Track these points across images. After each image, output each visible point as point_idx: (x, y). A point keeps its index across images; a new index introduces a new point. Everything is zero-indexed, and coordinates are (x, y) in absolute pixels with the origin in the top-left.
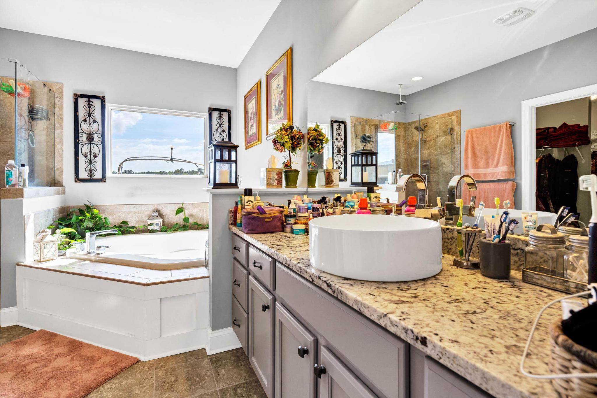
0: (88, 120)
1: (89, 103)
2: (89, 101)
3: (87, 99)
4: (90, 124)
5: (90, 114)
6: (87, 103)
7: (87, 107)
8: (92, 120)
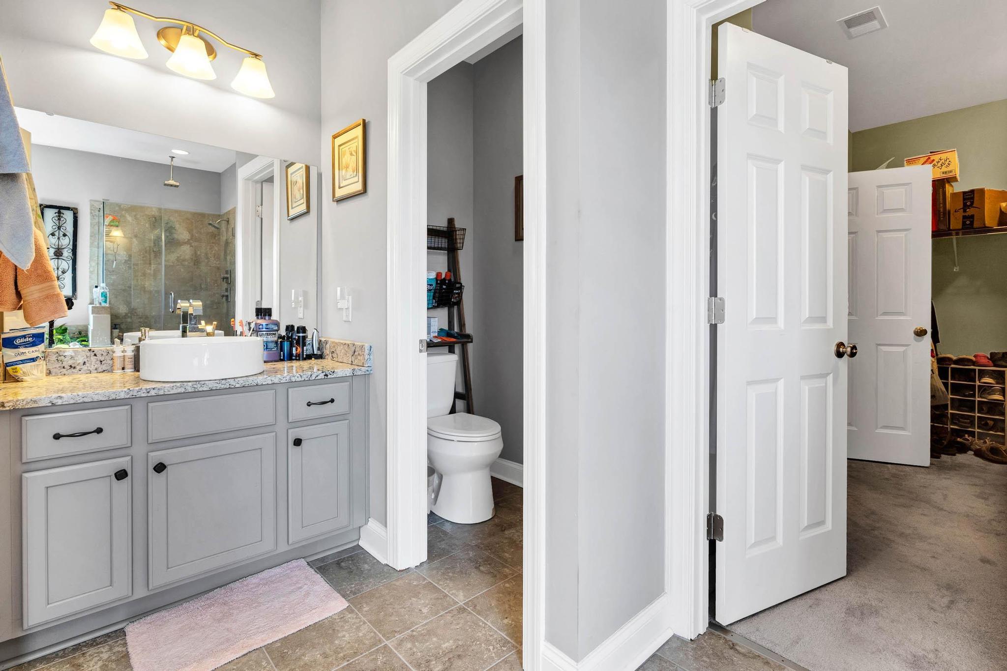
0: (57, 233)
1: (59, 216)
2: (59, 213)
3: (57, 210)
4: (59, 238)
5: (59, 228)
6: (57, 214)
7: (57, 218)
8: (61, 234)
